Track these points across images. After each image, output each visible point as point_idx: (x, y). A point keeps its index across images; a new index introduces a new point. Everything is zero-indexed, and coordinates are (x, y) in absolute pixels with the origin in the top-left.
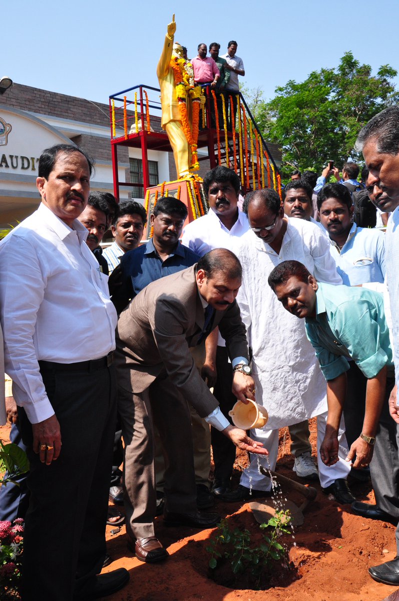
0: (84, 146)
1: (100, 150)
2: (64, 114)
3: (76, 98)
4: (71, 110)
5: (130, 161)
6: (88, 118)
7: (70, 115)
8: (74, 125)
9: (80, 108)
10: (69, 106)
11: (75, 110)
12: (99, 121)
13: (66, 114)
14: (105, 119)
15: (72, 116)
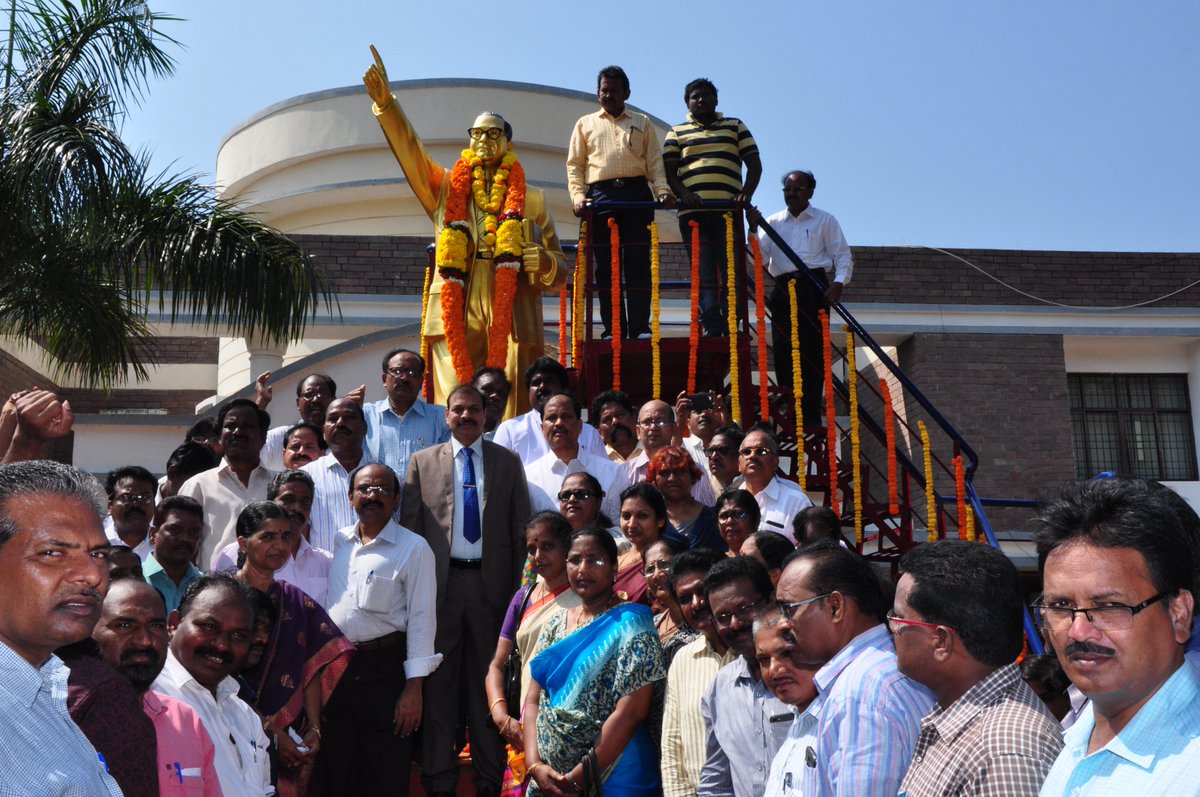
0: (923, 360)
1: (971, 366)
2: (865, 291)
3: (898, 248)
4: (886, 278)
5: (1069, 382)
6: (934, 292)
7: (880, 291)
8: (895, 313)
9: (911, 271)
10: (880, 271)
11: (897, 278)
12: (967, 293)
13: (871, 291)
14: (988, 287)
15: (889, 292)
